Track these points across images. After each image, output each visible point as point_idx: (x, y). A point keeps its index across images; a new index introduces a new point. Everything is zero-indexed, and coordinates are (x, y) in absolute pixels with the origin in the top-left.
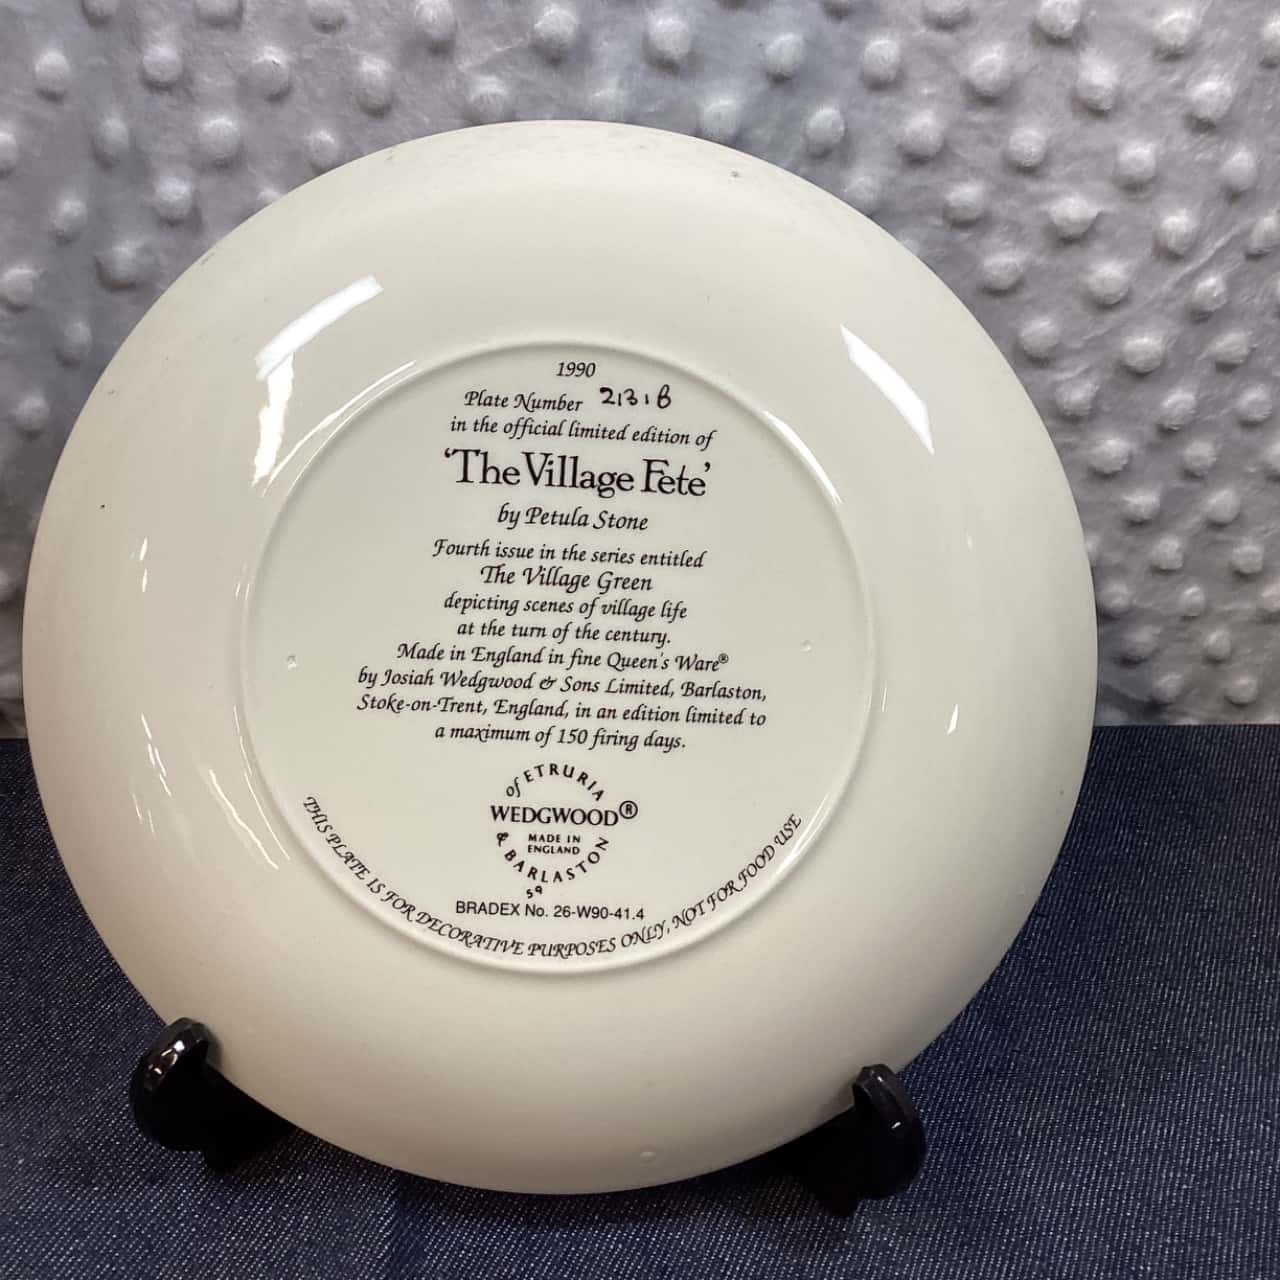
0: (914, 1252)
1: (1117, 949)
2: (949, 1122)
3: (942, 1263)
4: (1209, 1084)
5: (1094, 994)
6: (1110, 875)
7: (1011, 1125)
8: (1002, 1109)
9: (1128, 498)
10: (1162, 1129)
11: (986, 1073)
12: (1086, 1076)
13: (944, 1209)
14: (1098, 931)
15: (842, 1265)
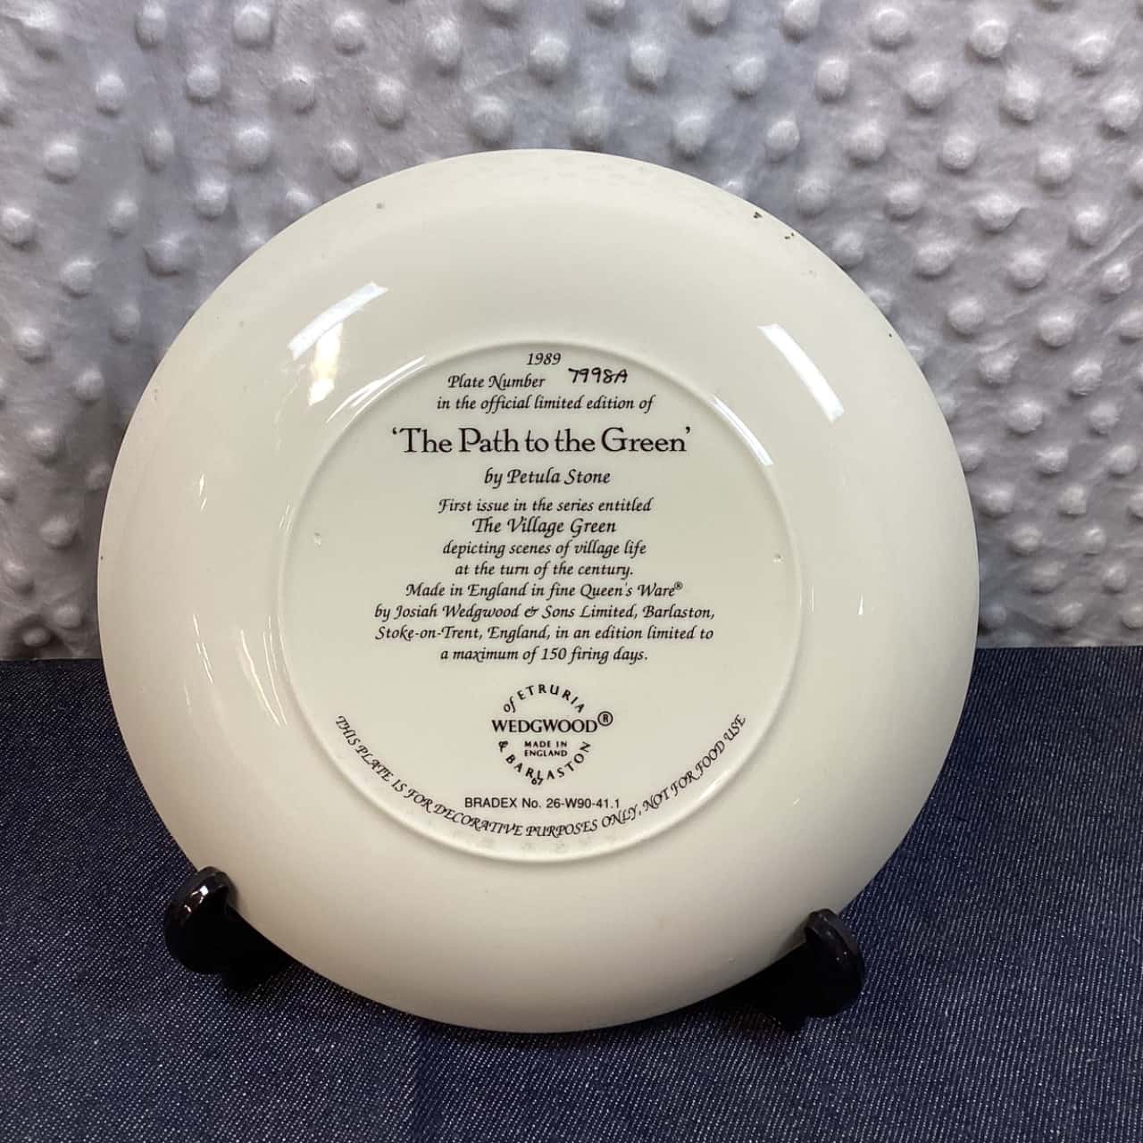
0: (858, 1117)
1: (1029, 847)
2: (886, 1003)
3: (882, 1126)
4: (1110, 966)
5: (1009, 890)
6: (1023, 780)
7: (939, 1005)
8: (931, 993)
9: (1040, 453)
10: (1069, 1010)
11: (917, 960)
12: (1003, 963)
13: (883, 1079)
14: (1013, 831)
15: (796, 1129)
